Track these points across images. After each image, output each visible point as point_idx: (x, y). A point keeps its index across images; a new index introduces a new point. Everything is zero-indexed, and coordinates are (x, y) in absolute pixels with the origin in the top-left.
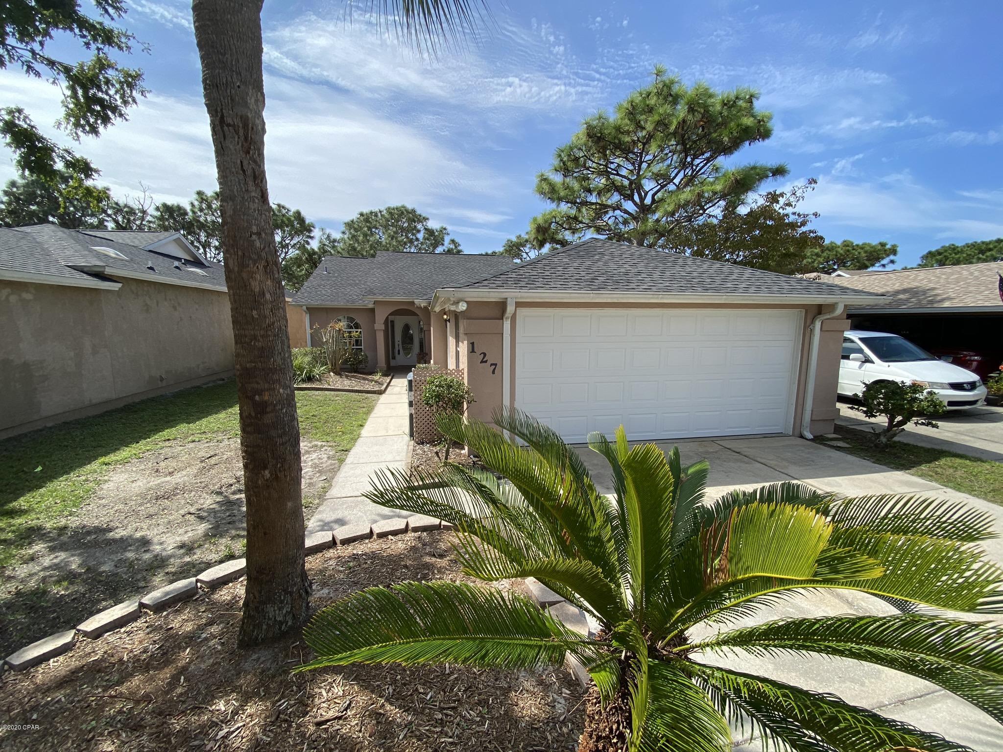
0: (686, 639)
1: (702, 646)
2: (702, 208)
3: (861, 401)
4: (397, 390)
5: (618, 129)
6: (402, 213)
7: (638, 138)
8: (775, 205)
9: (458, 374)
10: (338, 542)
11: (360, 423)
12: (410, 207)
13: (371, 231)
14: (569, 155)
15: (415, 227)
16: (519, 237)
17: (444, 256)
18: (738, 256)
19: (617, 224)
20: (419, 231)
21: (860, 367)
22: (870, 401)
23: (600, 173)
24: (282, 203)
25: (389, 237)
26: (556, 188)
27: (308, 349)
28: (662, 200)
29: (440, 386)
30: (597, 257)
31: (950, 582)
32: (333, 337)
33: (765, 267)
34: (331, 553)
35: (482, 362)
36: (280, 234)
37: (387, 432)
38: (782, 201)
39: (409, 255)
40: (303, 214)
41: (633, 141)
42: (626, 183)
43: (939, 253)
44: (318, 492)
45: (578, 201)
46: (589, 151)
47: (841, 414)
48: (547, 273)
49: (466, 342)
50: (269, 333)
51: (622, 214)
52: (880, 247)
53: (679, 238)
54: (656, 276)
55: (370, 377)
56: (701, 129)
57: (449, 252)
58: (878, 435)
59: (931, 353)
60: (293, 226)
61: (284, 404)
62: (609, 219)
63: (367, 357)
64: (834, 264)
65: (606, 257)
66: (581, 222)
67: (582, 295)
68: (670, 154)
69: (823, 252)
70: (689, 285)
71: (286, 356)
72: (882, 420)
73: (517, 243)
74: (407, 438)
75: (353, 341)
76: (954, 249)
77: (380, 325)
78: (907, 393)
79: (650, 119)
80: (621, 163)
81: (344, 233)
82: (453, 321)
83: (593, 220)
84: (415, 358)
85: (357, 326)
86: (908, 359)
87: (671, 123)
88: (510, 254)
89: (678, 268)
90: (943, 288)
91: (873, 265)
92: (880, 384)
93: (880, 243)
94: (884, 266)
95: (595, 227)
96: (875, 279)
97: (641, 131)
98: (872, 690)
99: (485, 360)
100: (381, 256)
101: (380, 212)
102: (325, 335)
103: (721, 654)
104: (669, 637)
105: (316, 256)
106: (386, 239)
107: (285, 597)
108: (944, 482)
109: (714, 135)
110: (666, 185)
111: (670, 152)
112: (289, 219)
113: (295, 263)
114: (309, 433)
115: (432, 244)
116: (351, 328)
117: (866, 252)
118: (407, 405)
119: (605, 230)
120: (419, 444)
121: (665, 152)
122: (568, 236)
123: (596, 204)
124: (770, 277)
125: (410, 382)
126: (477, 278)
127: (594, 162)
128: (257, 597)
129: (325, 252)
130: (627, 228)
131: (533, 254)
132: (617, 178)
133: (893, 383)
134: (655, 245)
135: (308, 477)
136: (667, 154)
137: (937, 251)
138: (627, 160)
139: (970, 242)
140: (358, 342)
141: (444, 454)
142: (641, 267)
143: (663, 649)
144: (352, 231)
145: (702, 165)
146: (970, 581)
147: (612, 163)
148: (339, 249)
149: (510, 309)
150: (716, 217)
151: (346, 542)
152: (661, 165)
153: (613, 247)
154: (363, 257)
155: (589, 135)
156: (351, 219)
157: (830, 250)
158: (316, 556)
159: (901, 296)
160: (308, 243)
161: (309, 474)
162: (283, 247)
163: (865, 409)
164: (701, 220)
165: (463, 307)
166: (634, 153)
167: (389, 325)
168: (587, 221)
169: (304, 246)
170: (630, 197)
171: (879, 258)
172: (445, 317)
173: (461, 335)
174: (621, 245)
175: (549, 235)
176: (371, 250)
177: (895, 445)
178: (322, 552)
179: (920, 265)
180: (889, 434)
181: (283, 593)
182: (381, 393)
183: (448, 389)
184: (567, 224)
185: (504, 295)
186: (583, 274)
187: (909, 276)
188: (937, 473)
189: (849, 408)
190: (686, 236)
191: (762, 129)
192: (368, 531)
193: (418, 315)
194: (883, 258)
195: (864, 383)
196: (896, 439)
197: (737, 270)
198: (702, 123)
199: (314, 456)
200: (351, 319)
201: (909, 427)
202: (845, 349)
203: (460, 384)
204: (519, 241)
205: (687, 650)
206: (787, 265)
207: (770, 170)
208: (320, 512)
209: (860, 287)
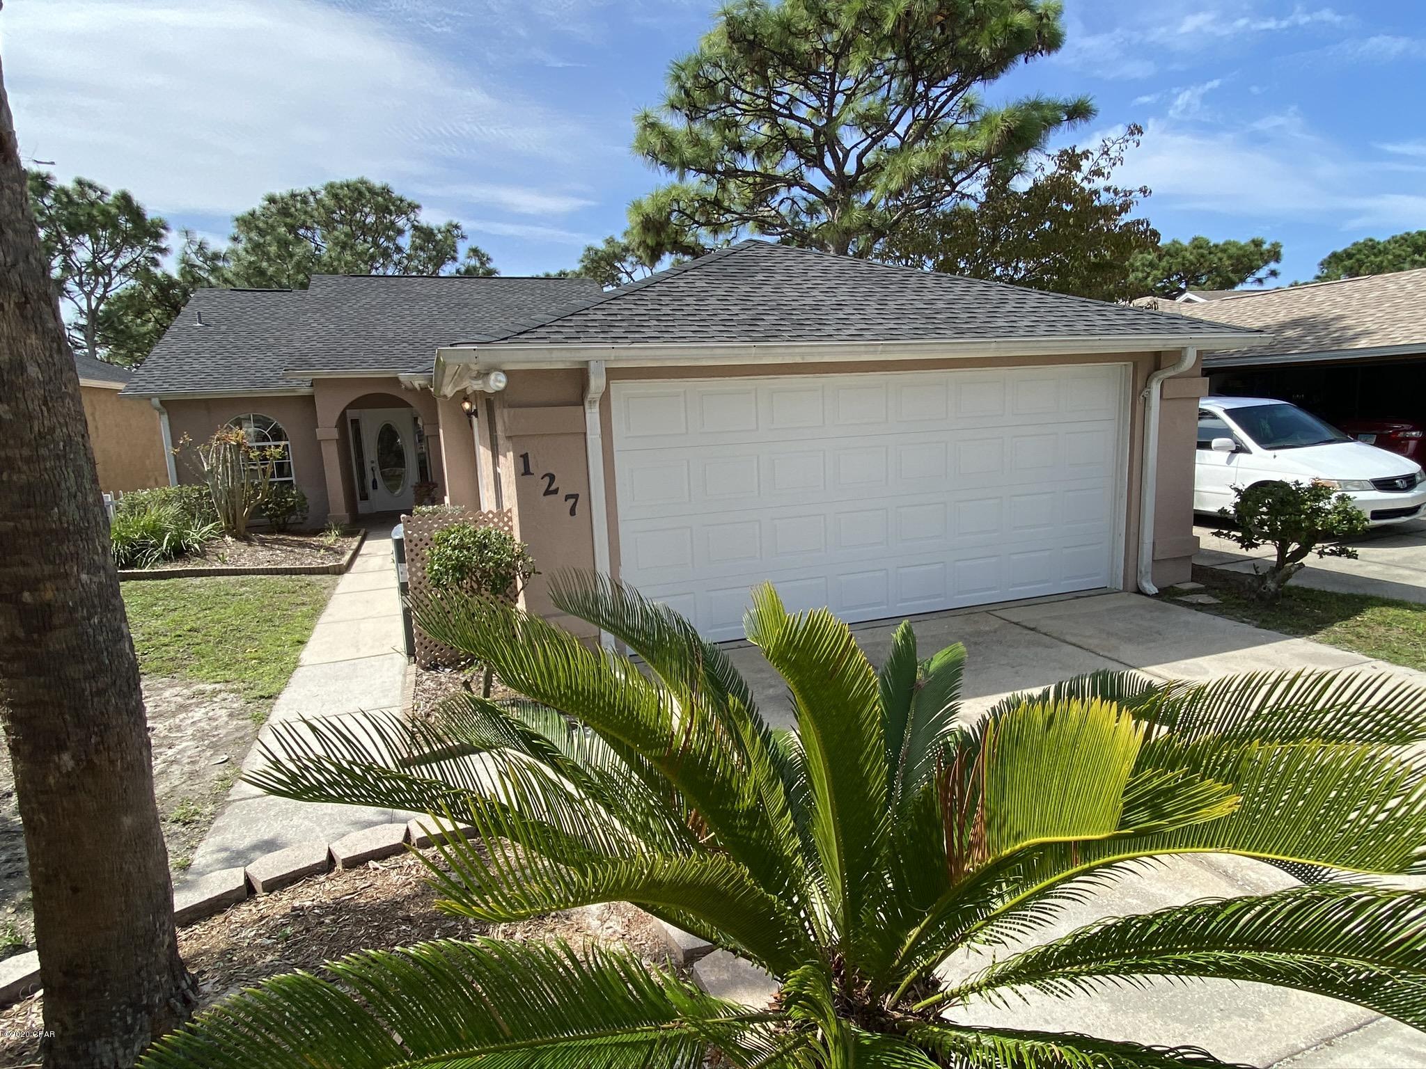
0: (936, 984)
1: (962, 994)
2: (949, 180)
3: (1232, 520)
4: (375, 562)
5: (786, 26)
6: (360, 193)
7: (825, 45)
8: (1074, 173)
9: (501, 520)
10: (258, 887)
11: (297, 637)
12: (377, 183)
13: (297, 235)
14: (696, 77)
15: (392, 223)
16: (610, 242)
17: (457, 282)
18: (1016, 269)
19: (797, 214)
20: (400, 232)
21: (1229, 461)
22: (1247, 519)
23: (761, 114)
24: (87, 177)
25: (336, 244)
26: (675, 143)
27: (172, 489)
28: (877, 168)
29: (461, 547)
30: (760, 277)
31: (1363, 821)
32: (225, 461)
33: (1062, 288)
34: (245, 912)
35: (547, 493)
36: (89, 244)
37: (358, 650)
38: (1086, 165)
39: (382, 281)
40: (138, 198)
41: (816, 51)
42: (808, 132)
43: (1349, 255)
44: (211, 789)
45: (719, 168)
46: (734, 68)
47: (1202, 545)
48: (666, 310)
49: (510, 455)
50: (43, 452)
51: (805, 194)
52: (1252, 248)
53: (912, 239)
54: (870, 310)
55: (314, 540)
56: (938, 29)
57: (470, 273)
58: (1263, 579)
59: (1340, 429)
60: (116, 226)
61: (94, 606)
62: (782, 202)
63: (305, 499)
64: (1180, 280)
65: (778, 277)
66: (729, 211)
67: (736, 351)
68: (886, 78)
69: (1160, 258)
70: (930, 326)
71: (90, 500)
72: (1267, 551)
73: (609, 255)
74: (402, 659)
75: (270, 467)
76: (1373, 247)
77: (327, 430)
78: (1304, 502)
79: (844, 7)
80: (797, 94)
81: (235, 239)
82: (483, 413)
83: (750, 207)
84: (410, 493)
85: (278, 435)
86: (1304, 442)
87: (883, 16)
88: (595, 276)
89: (909, 295)
90: (1356, 316)
91: (1243, 281)
92: (1262, 488)
93: (1253, 241)
94: (1260, 281)
95: (756, 219)
96: (1247, 304)
97: (831, 33)
98: (1277, 1026)
99: (553, 487)
100: (321, 287)
101: (313, 193)
102: (206, 457)
103: (999, 1002)
104: (903, 985)
105: (177, 291)
106: (329, 250)
107: (134, 1019)
108: (1372, 651)
109: (963, 42)
110: (882, 137)
111: (886, 73)
112: (105, 213)
113: (128, 307)
114: (185, 667)
115: (430, 259)
116: (265, 439)
117: (1230, 257)
118: (396, 593)
119: (775, 226)
120: (428, 669)
121: (876, 74)
122: (705, 237)
123: (755, 173)
124: (1071, 304)
125: (399, 544)
126: (522, 321)
127: (744, 91)
128: (70, 1026)
129: (197, 280)
130: (815, 221)
131: (641, 274)
132: (792, 123)
133: (1282, 485)
134: (867, 254)
135: (186, 760)
136: (880, 78)
137: (1345, 251)
138: (807, 87)
139: (1399, 233)
140: (282, 469)
141: (482, 685)
142: (842, 294)
143: (895, 1008)
144: (254, 235)
145: (944, 98)
146: (1398, 815)
147: (780, 94)
148: (229, 275)
149: (597, 383)
150: (976, 200)
151: (276, 885)
152: (871, 98)
153: (790, 257)
154: (282, 289)
155: (731, 37)
156: (249, 208)
157: (1171, 256)
158: (210, 923)
159: (1289, 333)
160: (156, 263)
161: (189, 753)
162: (98, 273)
163: (1239, 534)
164: (948, 205)
165: (497, 382)
166: (819, 75)
167: (349, 429)
168: (740, 209)
169: (148, 270)
170: (817, 162)
171: (1252, 269)
172: (467, 406)
173: (501, 442)
174: (804, 253)
175: (668, 236)
176: (298, 272)
177: (1290, 593)
178: (222, 912)
179: (1318, 277)
180: (1280, 575)
181: (129, 1010)
182: (340, 571)
183: (480, 552)
184: (702, 214)
185: (583, 356)
186: (735, 310)
187: (1301, 297)
188: (1359, 636)
189: (1213, 533)
190: (924, 236)
191: (1046, 33)
192: (323, 857)
193: (407, 405)
194: (1258, 268)
195: (1237, 490)
196: (1291, 582)
197: (1013, 294)
198: (940, 18)
199: (198, 714)
200: (261, 422)
201: (1311, 560)
202: (1203, 431)
203: (505, 541)
204: (611, 250)
205: (940, 1004)
206: (1101, 285)
207: (1064, 107)
208: (218, 829)
209: (1223, 319)
